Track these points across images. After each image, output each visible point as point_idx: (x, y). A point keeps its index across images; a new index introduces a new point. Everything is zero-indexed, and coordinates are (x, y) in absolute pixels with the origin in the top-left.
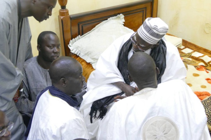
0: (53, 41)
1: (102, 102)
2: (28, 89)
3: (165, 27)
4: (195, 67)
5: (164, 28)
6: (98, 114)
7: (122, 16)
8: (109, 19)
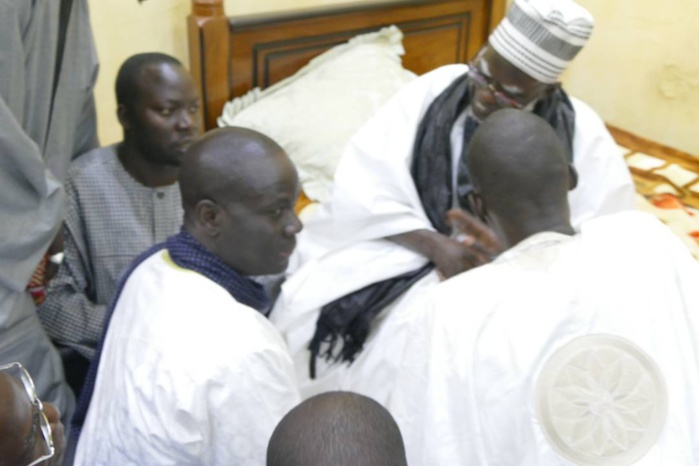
0: (174, 87)
1: (356, 303)
2: (85, 257)
3: (582, 19)
4: (648, 197)
5: (580, 23)
6: (339, 345)
7: (395, 34)
8: (353, 42)
